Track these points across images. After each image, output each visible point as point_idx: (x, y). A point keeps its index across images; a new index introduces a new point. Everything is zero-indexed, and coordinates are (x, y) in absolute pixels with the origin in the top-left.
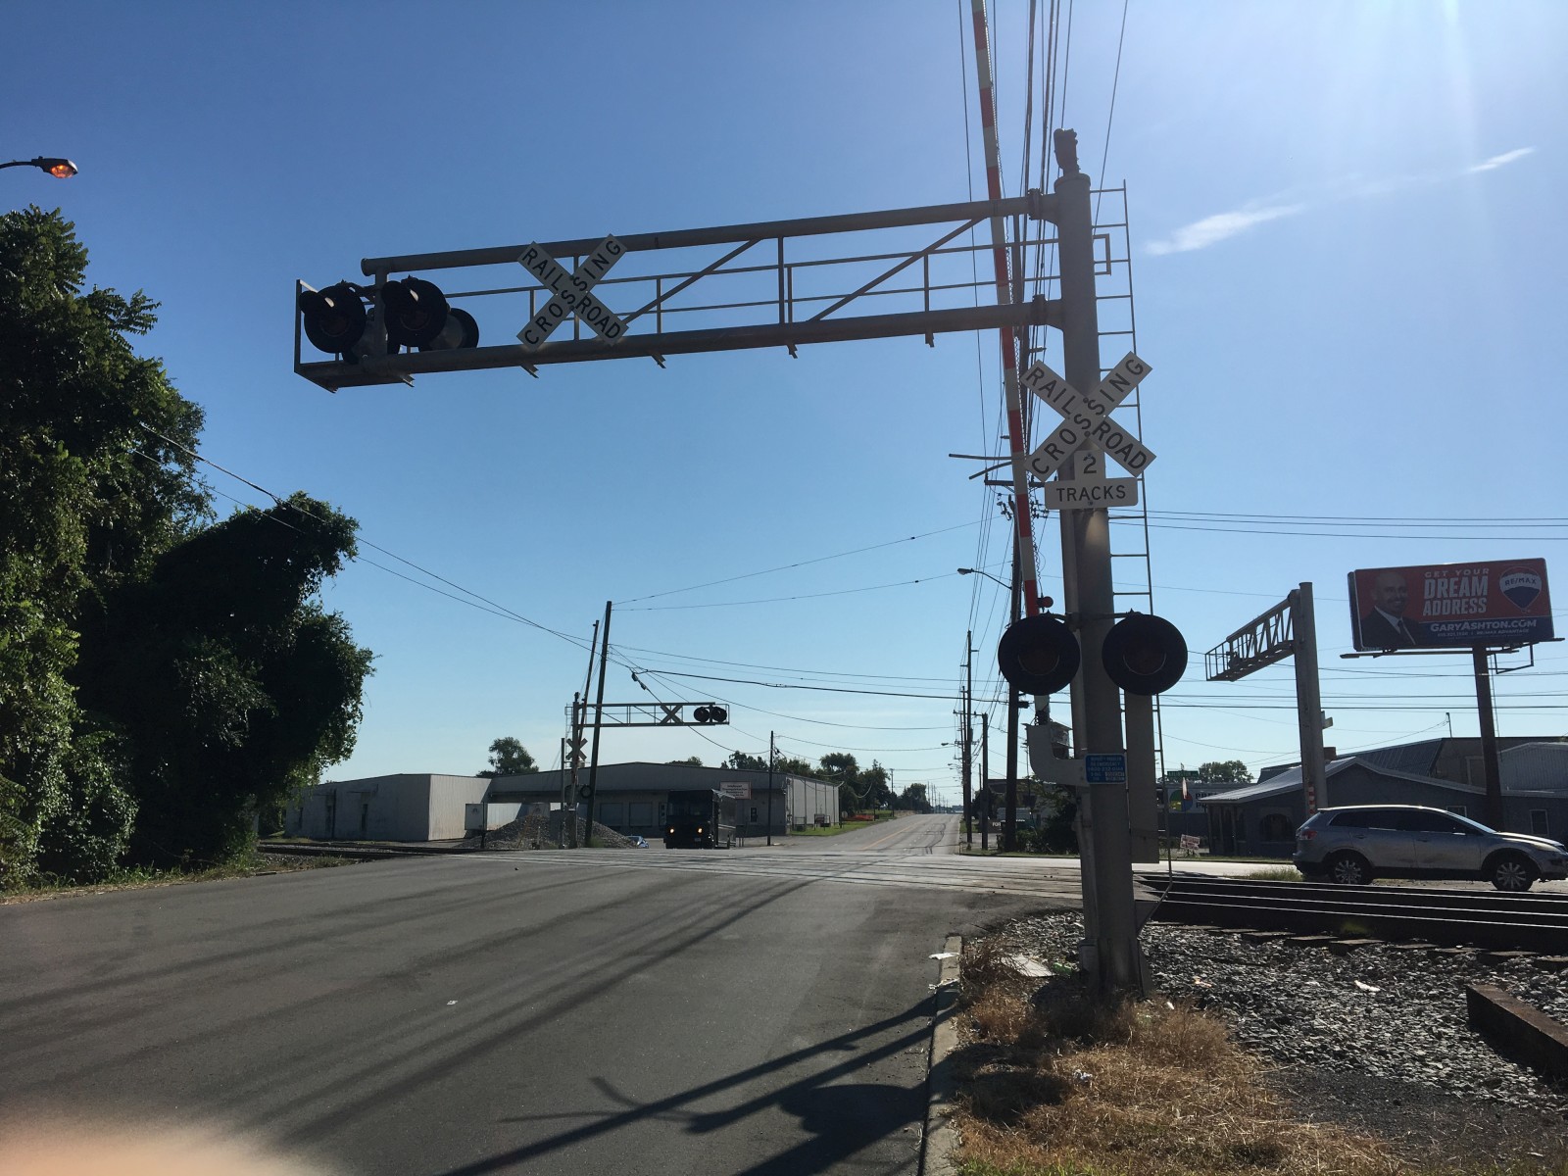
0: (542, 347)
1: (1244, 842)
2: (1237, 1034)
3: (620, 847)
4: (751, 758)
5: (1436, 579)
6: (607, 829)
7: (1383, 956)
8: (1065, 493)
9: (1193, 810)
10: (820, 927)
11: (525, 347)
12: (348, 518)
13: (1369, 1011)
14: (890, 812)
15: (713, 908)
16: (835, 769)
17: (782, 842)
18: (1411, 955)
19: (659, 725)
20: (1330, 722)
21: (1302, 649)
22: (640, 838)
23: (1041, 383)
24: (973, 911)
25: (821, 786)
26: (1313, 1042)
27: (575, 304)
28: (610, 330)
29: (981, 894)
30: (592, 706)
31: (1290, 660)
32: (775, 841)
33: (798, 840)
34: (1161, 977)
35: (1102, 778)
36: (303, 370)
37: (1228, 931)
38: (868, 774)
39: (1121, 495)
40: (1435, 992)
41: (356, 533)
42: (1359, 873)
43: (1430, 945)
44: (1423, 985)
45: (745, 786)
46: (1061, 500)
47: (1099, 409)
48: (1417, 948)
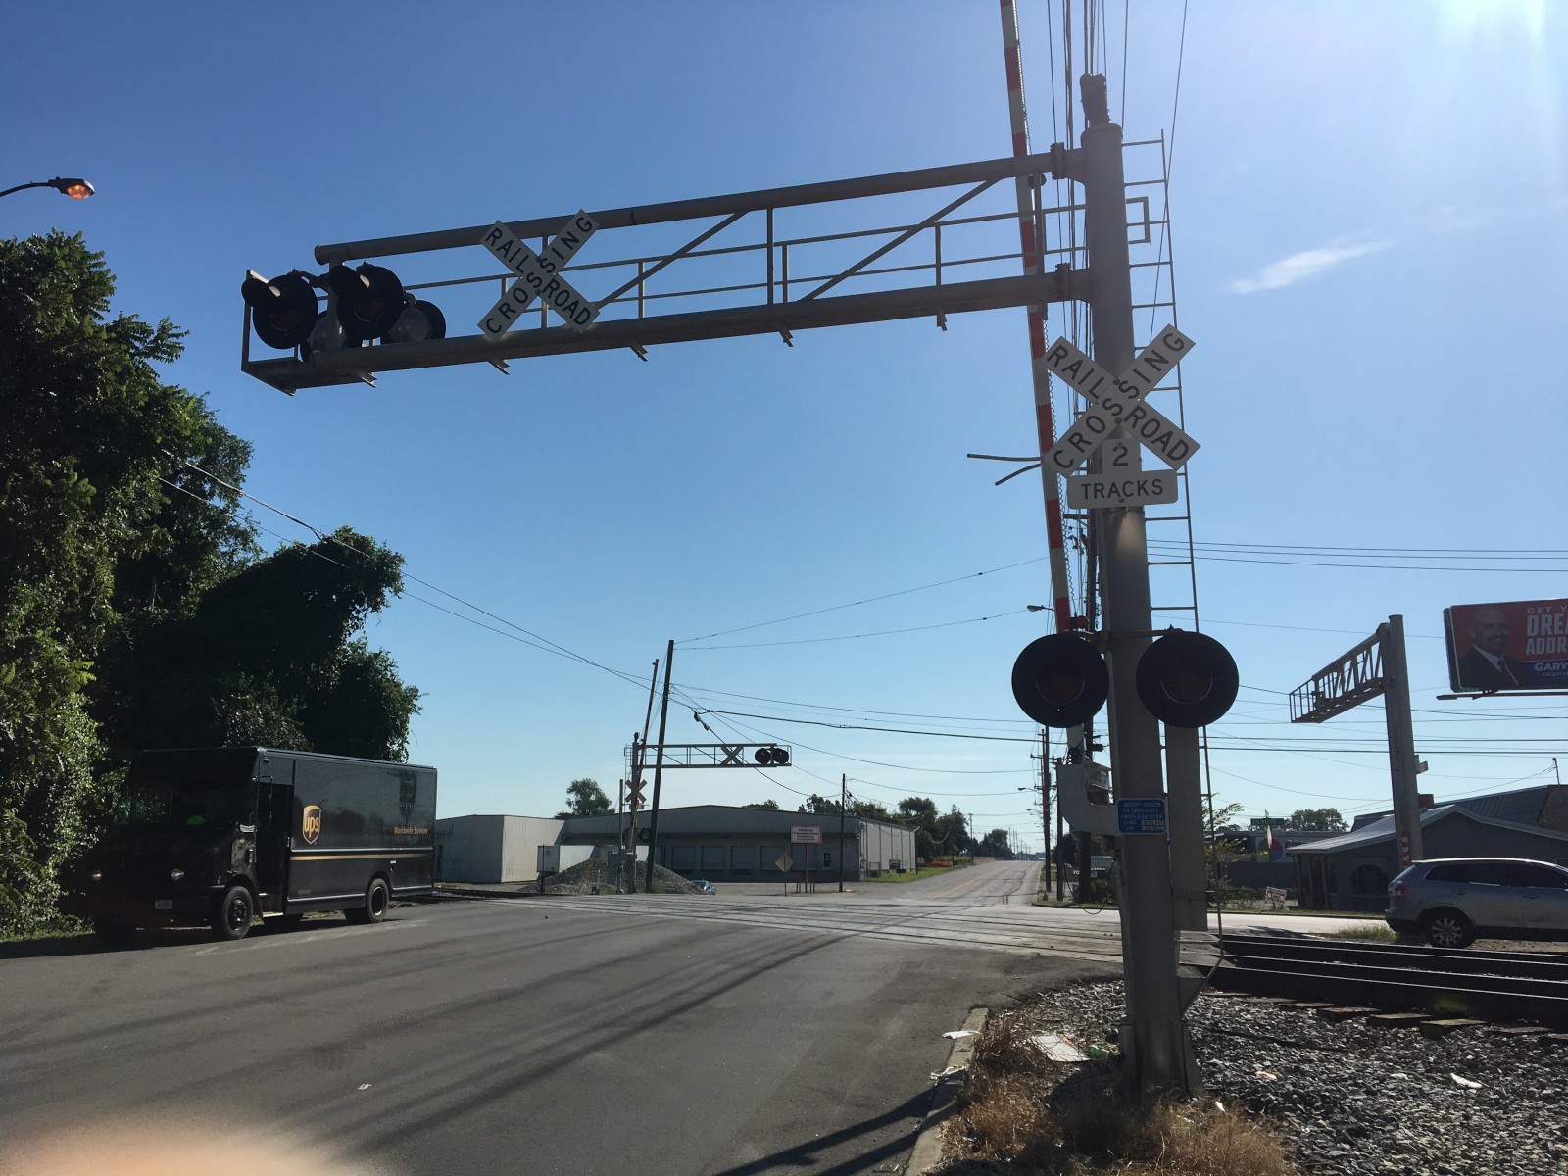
0: (504, 337)
1: (1335, 894)
2: (1299, 1149)
3: (683, 893)
4: (828, 802)
5: (1540, 615)
6: (671, 873)
7: (1485, 1042)
8: (1091, 490)
9: (1283, 859)
10: (830, 994)
11: (488, 338)
12: (393, 554)
13: (1467, 1117)
14: (968, 858)
15: (722, 968)
16: (914, 813)
17: (855, 889)
18: (1519, 1042)
19: (719, 766)
20: (1425, 766)
21: (1393, 686)
22: (707, 882)
23: (1065, 363)
24: (1009, 977)
25: (897, 831)
26: (1396, 1162)
27: (541, 288)
28: (579, 316)
29: (1024, 956)
30: (653, 746)
31: (1380, 700)
32: (848, 887)
33: (872, 887)
34: (1215, 1065)
35: (1138, 828)
36: (252, 368)
37: (1302, 1005)
38: (946, 820)
39: (1158, 490)
40: (1550, 1091)
41: (402, 569)
42: (1459, 932)
43: (1542, 1029)
44: (1535, 1082)
45: (816, 830)
46: (1086, 498)
47: (1132, 392)
48: (1527, 1033)
